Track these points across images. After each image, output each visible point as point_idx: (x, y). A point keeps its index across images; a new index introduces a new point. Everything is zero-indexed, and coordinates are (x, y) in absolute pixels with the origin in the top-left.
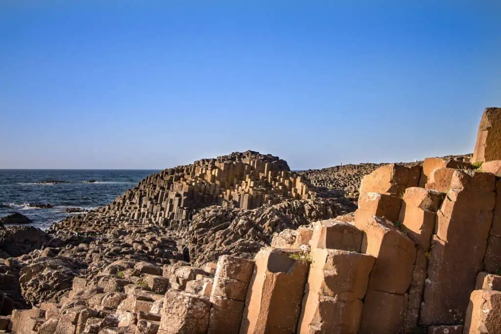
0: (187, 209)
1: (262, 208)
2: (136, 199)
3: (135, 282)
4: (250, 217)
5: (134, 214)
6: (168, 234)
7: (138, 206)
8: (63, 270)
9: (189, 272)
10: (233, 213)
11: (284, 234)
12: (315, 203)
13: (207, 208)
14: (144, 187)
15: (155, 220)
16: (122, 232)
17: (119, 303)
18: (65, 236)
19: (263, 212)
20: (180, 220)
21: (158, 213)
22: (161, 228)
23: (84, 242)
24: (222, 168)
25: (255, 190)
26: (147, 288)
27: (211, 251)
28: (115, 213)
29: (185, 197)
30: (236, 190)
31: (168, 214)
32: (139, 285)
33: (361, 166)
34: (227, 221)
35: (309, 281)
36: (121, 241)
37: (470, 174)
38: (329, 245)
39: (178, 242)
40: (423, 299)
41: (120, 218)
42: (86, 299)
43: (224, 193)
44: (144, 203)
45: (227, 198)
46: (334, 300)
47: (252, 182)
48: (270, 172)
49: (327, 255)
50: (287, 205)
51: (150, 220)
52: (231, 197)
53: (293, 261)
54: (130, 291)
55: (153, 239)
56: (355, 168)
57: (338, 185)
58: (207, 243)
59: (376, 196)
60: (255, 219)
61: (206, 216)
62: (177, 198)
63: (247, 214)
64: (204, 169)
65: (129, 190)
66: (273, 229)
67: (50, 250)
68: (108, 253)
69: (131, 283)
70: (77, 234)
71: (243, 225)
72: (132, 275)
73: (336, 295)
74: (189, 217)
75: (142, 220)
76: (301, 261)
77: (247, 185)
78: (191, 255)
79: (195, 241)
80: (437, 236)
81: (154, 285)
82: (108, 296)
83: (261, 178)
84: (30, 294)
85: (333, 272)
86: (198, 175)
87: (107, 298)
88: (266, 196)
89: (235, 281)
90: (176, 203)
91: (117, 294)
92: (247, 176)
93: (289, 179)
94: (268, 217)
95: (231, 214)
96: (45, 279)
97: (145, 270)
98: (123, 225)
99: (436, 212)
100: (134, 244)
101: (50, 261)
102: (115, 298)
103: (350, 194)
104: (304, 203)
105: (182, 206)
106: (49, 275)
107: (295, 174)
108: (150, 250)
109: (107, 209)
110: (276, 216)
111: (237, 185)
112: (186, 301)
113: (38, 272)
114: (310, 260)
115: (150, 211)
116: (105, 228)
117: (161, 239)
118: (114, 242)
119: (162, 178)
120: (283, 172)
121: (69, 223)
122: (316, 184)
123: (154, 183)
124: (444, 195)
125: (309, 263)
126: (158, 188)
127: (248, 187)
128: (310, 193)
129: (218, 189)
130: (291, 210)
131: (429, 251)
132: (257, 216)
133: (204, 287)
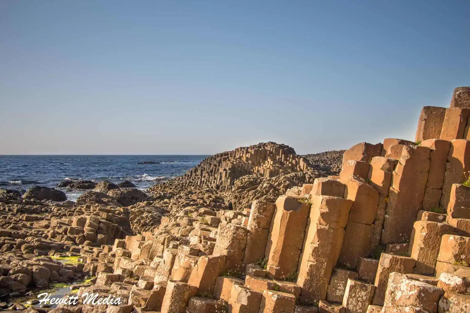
0: (231, 179)
1: (279, 177)
2: (199, 173)
3: (199, 220)
4: (271, 182)
5: (197, 182)
6: (219, 194)
7: (200, 177)
8: (155, 214)
9: (233, 214)
10: (260, 180)
11: (294, 190)
12: (312, 174)
13: (243, 177)
14: (204, 165)
15: (211, 185)
16: (191, 192)
17: (190, 232)
18: (155, 195)
19: (279, 179)
20: (227, 186)
21: (213, 181)
22: (214, 191)
23: (168, 198)
24: (253, 153)
25: (274, 166)
26: (207, 224)
27: (246, 203)
28: (186, 181)
29: (229, 171)
30: (262, 167)
31: (219, 182)
32: (202, 222)
33: (341, 152)
34: (257, 185)
35: (310, 216)
36: (190, 197)
37: (413, 148)
38: (323, 193)
39: (225, 199)
40: (383, 227)
41: (189, 184)
42: (169, 230)
43: (254, 168)
44: (204, 175)
45: (256, 172)
46: (327, 227)
47: (272, 162)
48: (283, 155)
49: (322, 199)
50: (294, 175)
51: (208, 185)
52: (258, 171)
53: (300, 203)
54: (196, 225)
55: (210, 197)
56: (337, 153)
57: (326, 164)
58: (244, 198)
59: (353, 163)
60: (274, 183)
61: (243, 182)
62: (225, 172)
63: (269, 180)
64: (241, 153)
65: (195, 167)
66: (285, 189)
67: (147, 202)
68: (182, 205)
69: (197, 220)
70: (163, 194)
71: (266, 187)
72: (198, 216)
73: (328, 225)
74: (232, 184)
75: (202, 185)
76: (306, 203)
77: (268, 163)
78: (233, 206)
79: (236, 197)
80: (393, 188)
81: (211, 222)
82: (183, 228)
83: (277, 159)
84: (136, 228)
85: (326, 210)
86: (238, 157)
87: (182, 230)
88: (281, 170)
89: (263, 216)
90: (224, 175)
91: (188, 227)
92: (269, 157)
93: (295, 159)
94: (283, 182)
95: (259, 180)
96: (144, 219)
97: (206, 213)
98: (191, 189)
99: (392, 172)
100: (198, 200)
101: (147, 208)
102: (187, 230)
103: (334, 169)
104: (305, 174)
105: (227, 177)
106: (147, 217)
107: (299, 157)
108: (208, 203)
109: (181, 179)
110: (288, 182)
111: (262, 164)
112: (232, 228)
113: (140, 215)
114: (311, 203)
115: (208, 180)
116: (180, 190)
117: (215, 197)
118: (186, 198)
119: (215, 159)
120: (291, 155)
121: (158, 187)
122: (313, 163)
123: (210, 163)
124: (397, 161)
125: (311, 205)
126: (212, 166)
127: (269, 165)
128: (309, 168)
129: (250, 166)
130: (297, 178)
131: (387, 197)
132: (275, 182)
133: (243, 222)
